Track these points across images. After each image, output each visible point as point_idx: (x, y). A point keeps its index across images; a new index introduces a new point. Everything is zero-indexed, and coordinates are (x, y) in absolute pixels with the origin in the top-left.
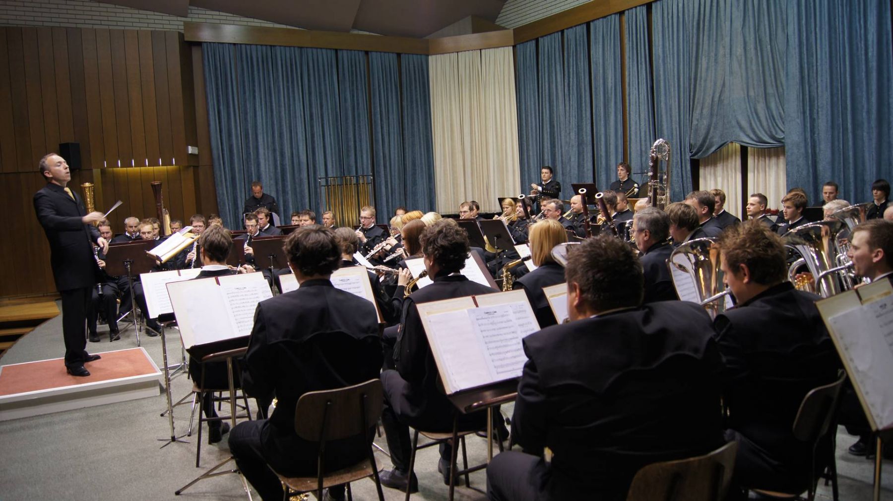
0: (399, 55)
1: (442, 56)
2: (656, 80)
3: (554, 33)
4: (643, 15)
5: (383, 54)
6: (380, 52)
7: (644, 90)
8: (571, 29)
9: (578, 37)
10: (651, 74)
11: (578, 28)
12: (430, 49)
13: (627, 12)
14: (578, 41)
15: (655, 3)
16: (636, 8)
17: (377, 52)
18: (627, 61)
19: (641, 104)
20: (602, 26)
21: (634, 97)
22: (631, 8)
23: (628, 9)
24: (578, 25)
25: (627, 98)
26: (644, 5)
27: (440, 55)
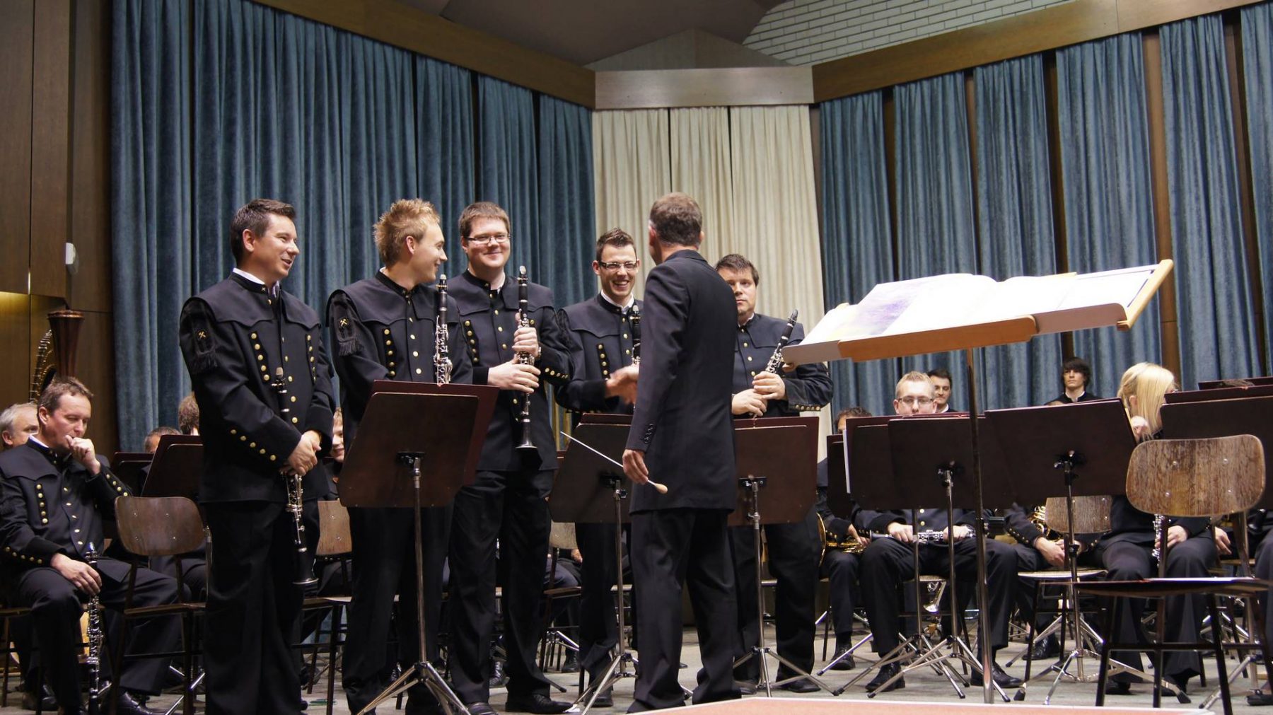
0: (536, 96)
1: (628, 115)
2: (1258, 174)
3: (942, 75)
4: (1215, 32)
5: (506, 86)
6: (502, 81)
7: (1222, 201)
8: (995, 67)
9: (1017, 86)
10: (1243, 165)
11: (1016, 64)
12: (598, 93)
13: (1166, 29)
14: (1017, 95)
15: (1248, 12)
16: (1194, 19)
17: (494, 78)
18: (1170, 136)
19: (1213, 233)
20: (1089, 60)
21: (1195, 219)
22: (1182, 21)
23: (1170, 24)
24: (1019, 58)
25: (1173, 219)
26: (1215, 14)
27: (622, 112)
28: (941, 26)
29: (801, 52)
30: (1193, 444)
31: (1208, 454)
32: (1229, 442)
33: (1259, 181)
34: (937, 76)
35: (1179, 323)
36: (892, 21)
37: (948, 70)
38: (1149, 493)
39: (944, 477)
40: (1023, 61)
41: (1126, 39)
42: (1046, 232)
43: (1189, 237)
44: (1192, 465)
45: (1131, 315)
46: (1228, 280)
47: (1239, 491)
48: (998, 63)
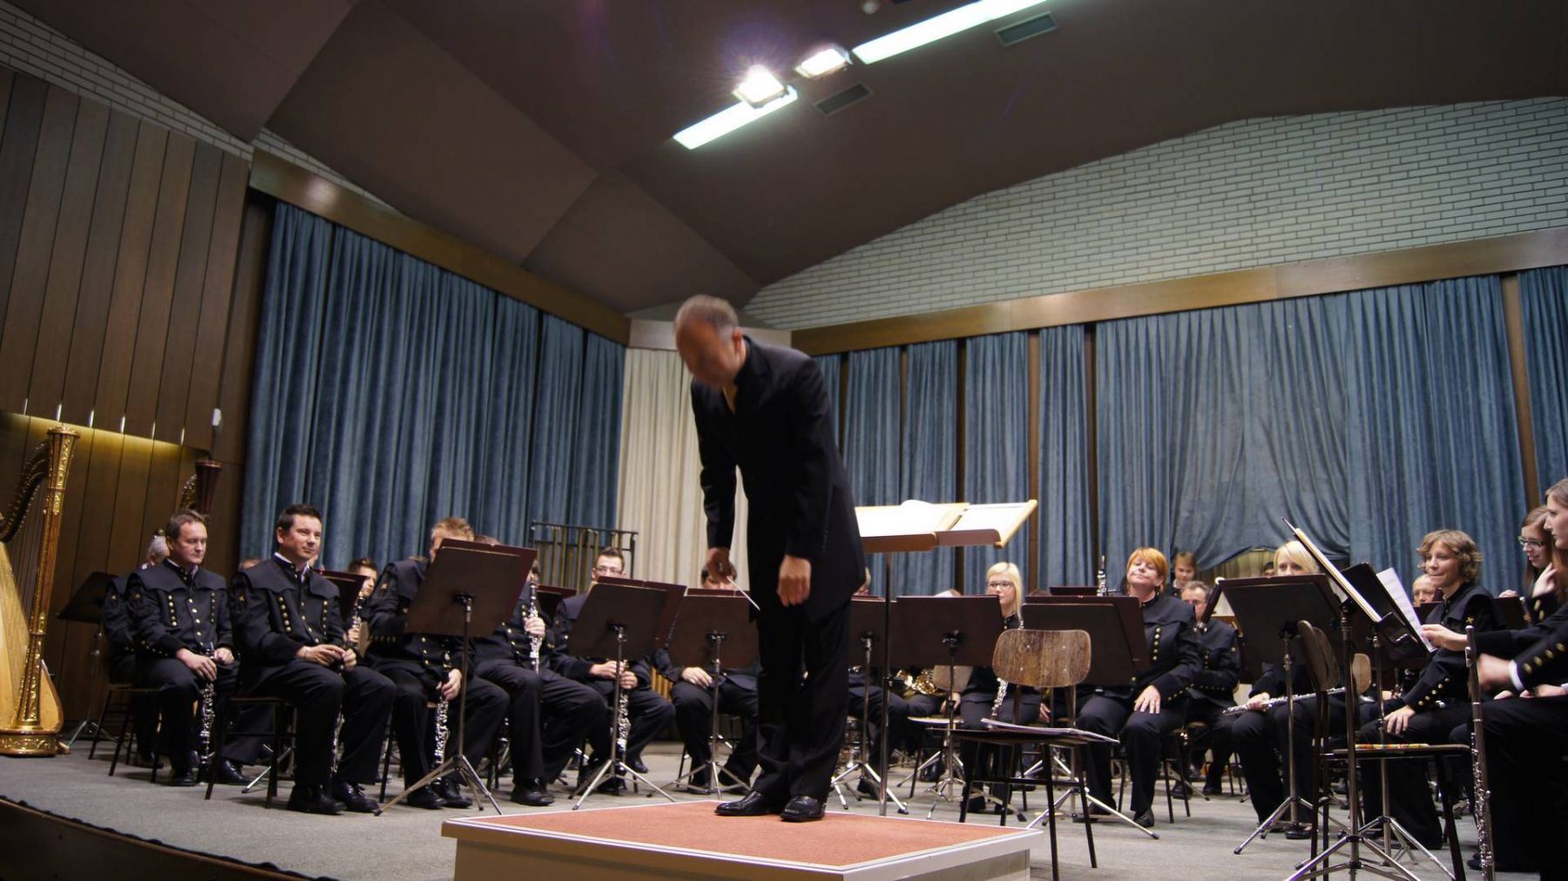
0: (586, 332)
1: (653, 353)
2: (1101, 442)
3: (885, 347)
4: (1077, 339)
5: (564, 323)
6: (561, 319)
7: (1075, 456)
8: (923, 346)
9: (937, 360)
10: (1091, 433)
11: (938, 345)
12: (633, 335)
13: (1045, 331)
14: (937, 367)
15: (1102, 325)
16: (1064, 326)
17: (556, 316)
18: (1042, 407)
19: (1068, 480)
20: (990, 348)
21: (1055, 467)
22: (1055, 327)
23: (1047, 328)
24: (940, 341)
25: (1040, 467)
26: (1079, 324)
27: (649, 352)
28: (886, 312)
29: (784, 320)
30: (1042, 635)
31: (1052, 641)
32: (1067, 634)
33: (1102, 446)
34: (881, 348)
35: (1039, 542)
36: (852, 305)
37: (889, 344)
38: (1008, 668)
39: (865, 643)
40: (943, 344)
41: (1016, 335)
42: (950, 467)
43: (1050, 481)
44: (1040, 649)
45: (1004, 537)
46: (1076, 514)
47: (1072, 670)
48: (925, 343)
